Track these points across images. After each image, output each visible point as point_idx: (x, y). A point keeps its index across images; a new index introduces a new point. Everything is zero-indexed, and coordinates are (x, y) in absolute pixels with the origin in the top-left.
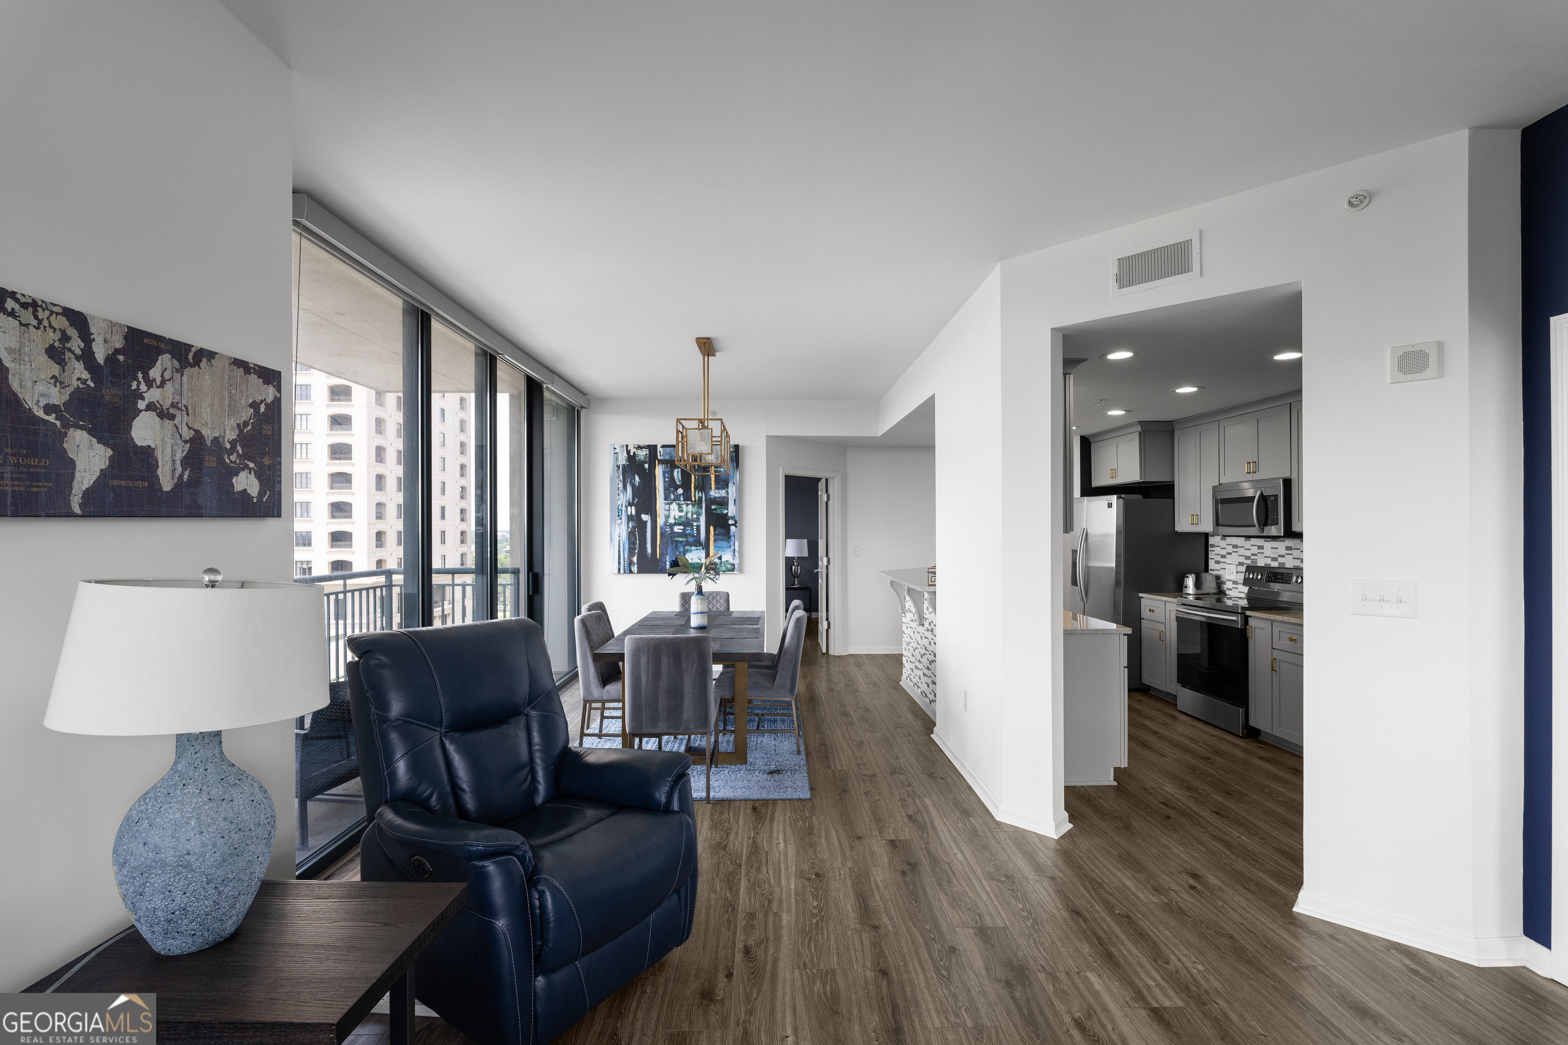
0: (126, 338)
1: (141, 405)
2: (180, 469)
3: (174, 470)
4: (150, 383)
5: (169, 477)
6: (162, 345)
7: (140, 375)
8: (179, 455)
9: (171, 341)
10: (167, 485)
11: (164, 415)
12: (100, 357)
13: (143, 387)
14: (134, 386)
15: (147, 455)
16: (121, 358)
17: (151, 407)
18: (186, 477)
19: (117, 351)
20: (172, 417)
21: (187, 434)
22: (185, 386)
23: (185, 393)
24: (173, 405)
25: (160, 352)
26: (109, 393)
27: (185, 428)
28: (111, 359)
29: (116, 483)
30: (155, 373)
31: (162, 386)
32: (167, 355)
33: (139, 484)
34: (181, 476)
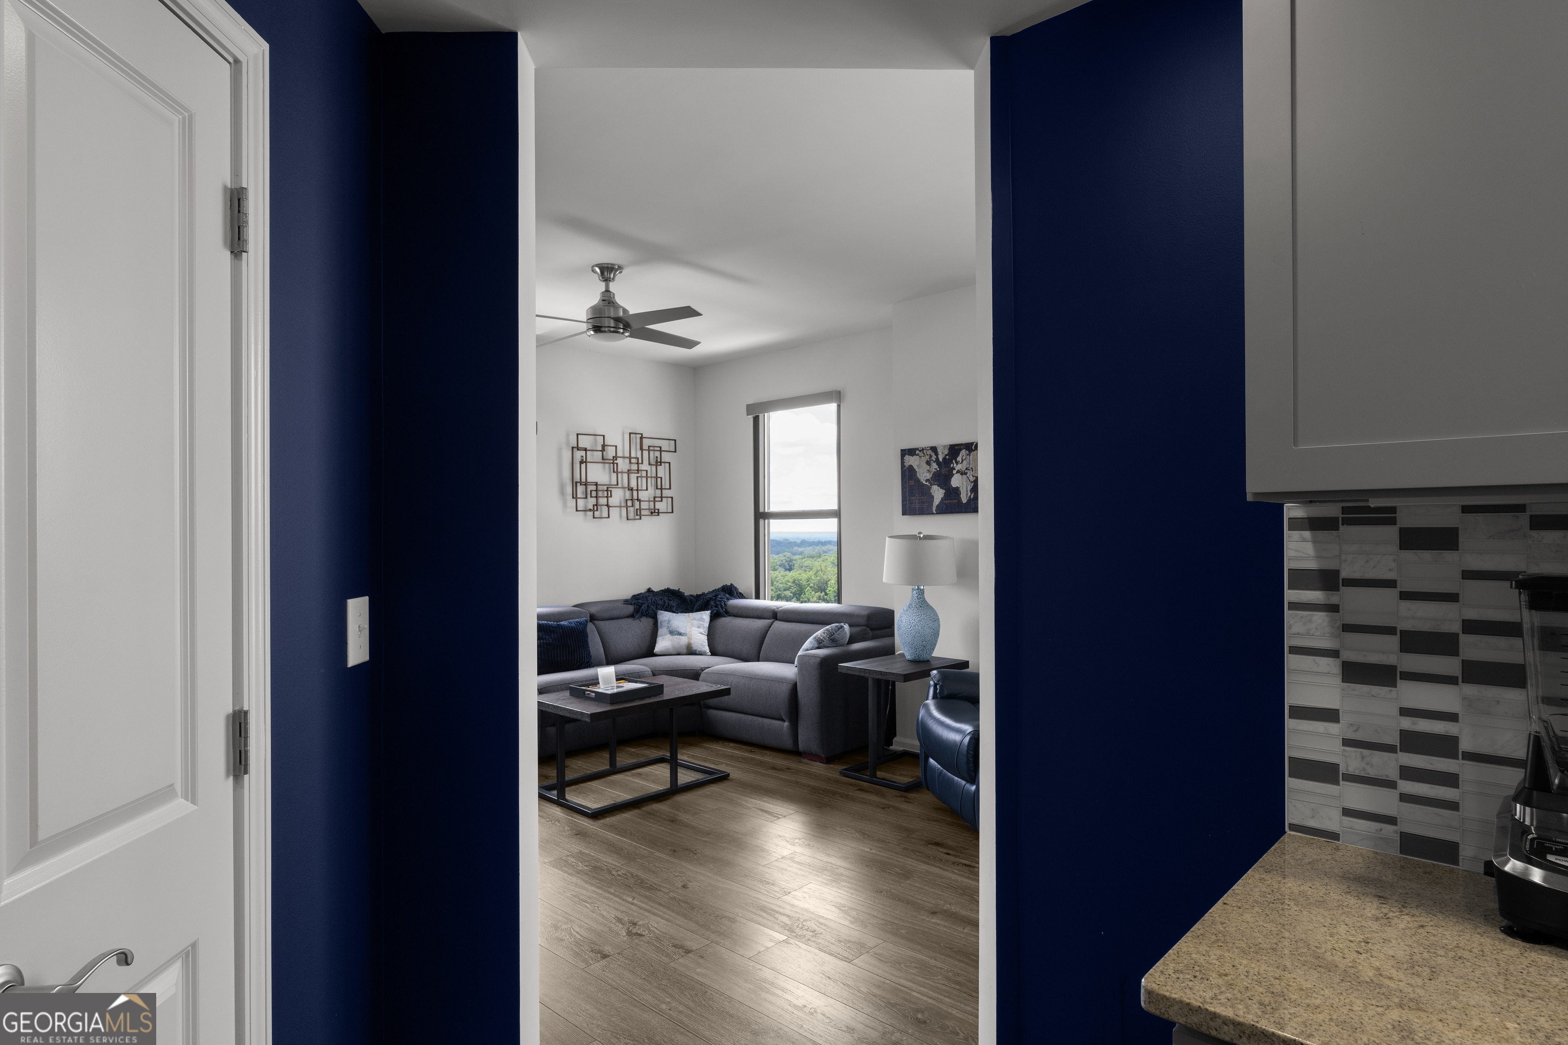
0: (949, 449)
1: (954, 472)
2: (970, 494)
3: (967, 494)
4: (957, 463)
5: (965, 498)
6: (962, 447)
7: (954, 461)
8: (969, 488)
9: (965, 444)
10: (964, 500)
11: (963, 473)
12: (941, 460)
13: (955, 465)
14: (952, 466)
15: (957, 490)
16: (947, 457)
17: (958, 472)
18: (972, 497)
19: (946, 455)
20: (966, 474)
21: (972, 479)
22: (971, 460)
23: (971, 463)
24: (966, 469)
25: (961, 450)
26: (944, 471)
27: (971, 477)
28: (944, 459)
29: (946, 502)
30: (959, 459)
31: (962, 463)
32: (964, 450)
33: (954, 501)
34: (970, 496)
